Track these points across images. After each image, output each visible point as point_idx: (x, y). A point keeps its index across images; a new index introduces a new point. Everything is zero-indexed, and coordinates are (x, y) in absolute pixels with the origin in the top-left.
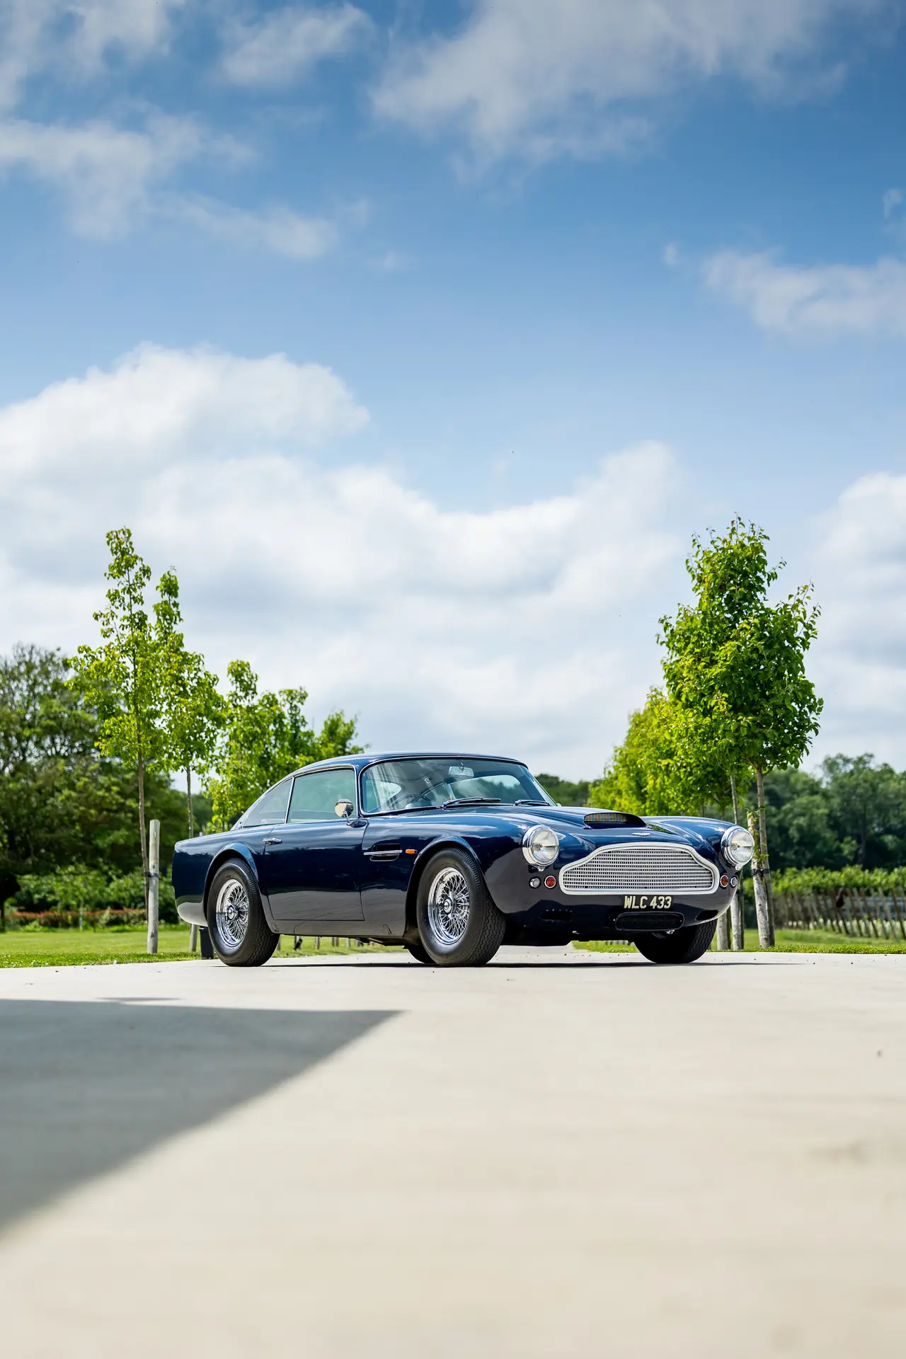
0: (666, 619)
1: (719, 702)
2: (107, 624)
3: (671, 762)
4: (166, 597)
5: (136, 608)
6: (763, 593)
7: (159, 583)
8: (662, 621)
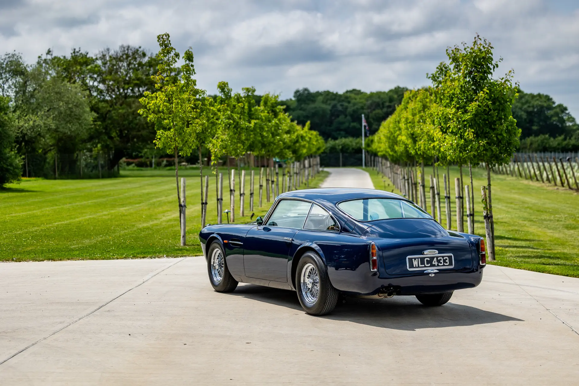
1: (469, 134)
4: (187, 62)
6: (491, 75)
7: (184, 57)
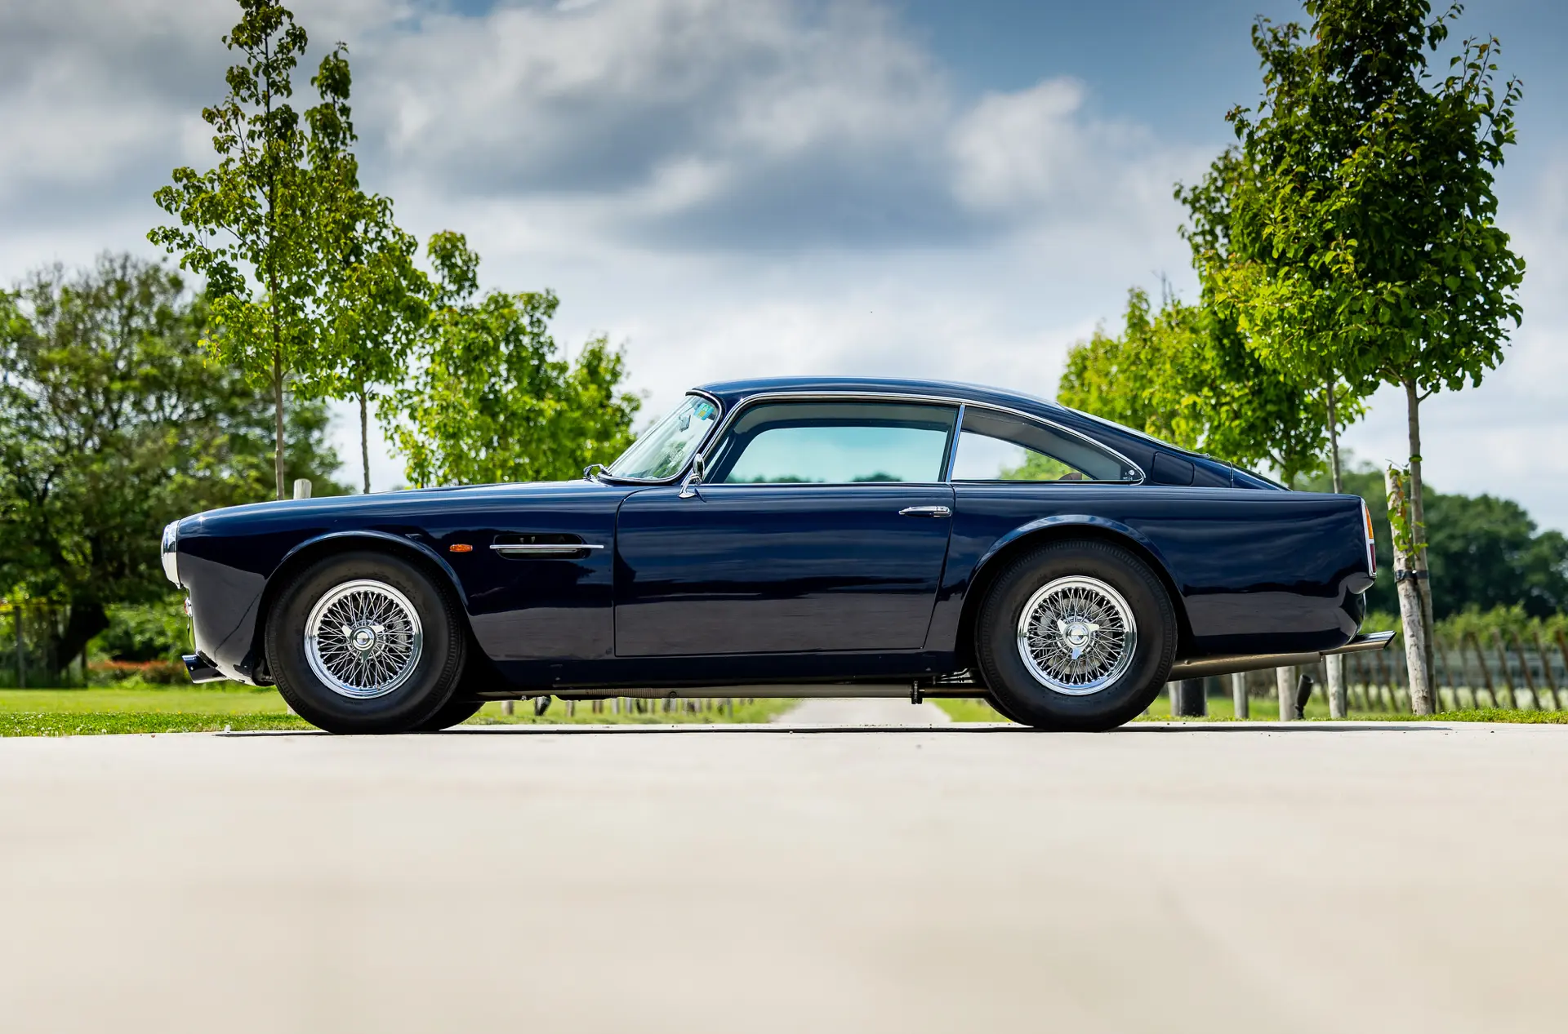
0: (1240, 112)
2: (226, 130)
3: (1199, 401)
4: (329, 98)
5: (277, 102)
6: (1419, 64)
7: (317, 73)
8: (1231, 117)
